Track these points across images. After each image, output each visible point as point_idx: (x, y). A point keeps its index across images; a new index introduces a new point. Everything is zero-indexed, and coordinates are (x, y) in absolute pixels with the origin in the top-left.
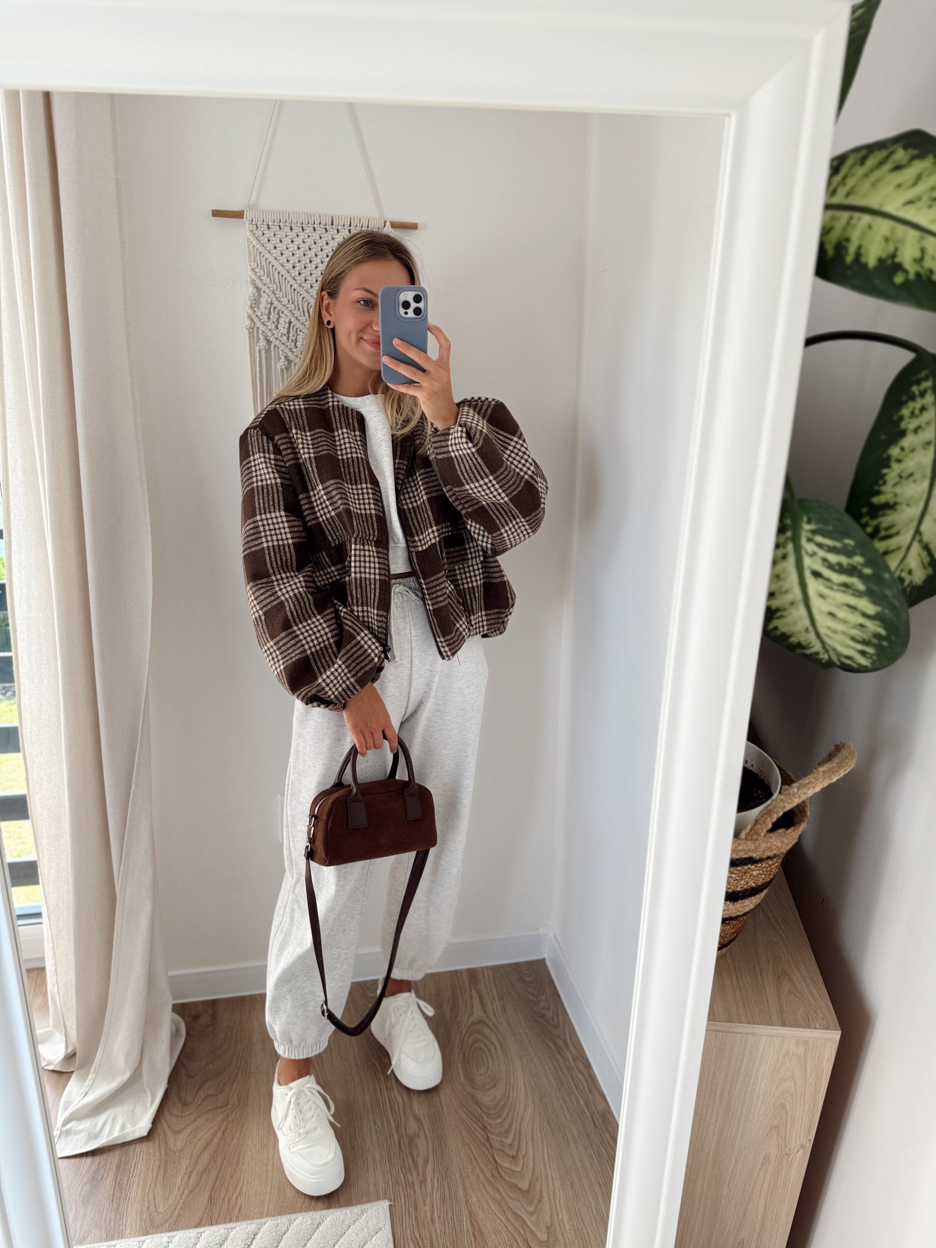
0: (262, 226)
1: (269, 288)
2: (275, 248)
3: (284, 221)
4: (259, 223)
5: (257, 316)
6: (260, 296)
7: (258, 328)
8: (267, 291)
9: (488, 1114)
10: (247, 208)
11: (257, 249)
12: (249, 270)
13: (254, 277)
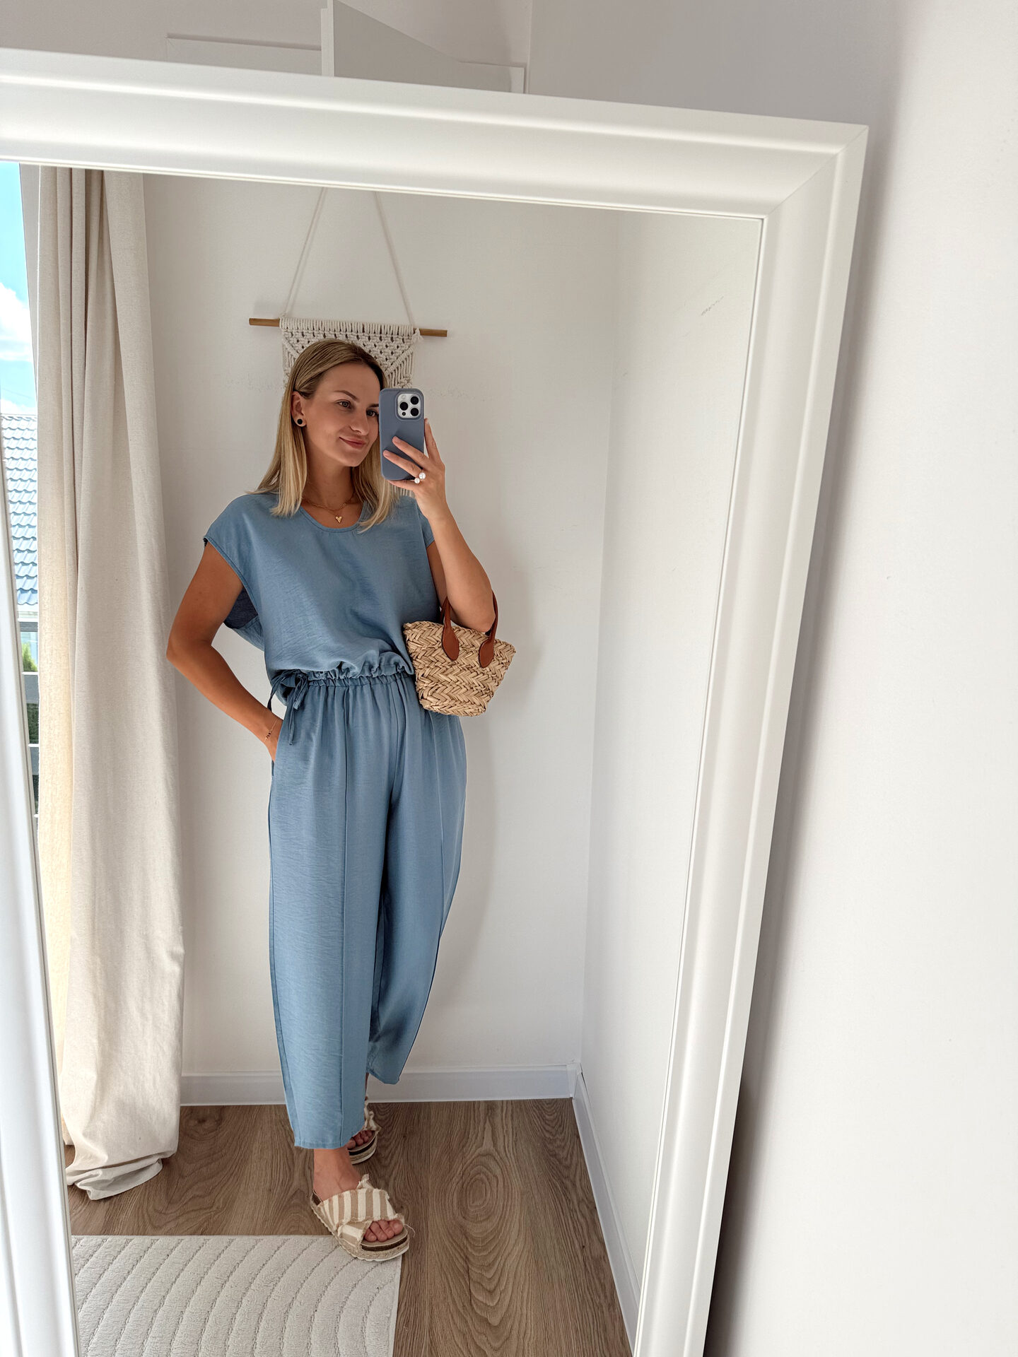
0: (297, 333)
3: (318, 329)
4: (294, 331)
9: (474, 1245)
10: (283, 317)
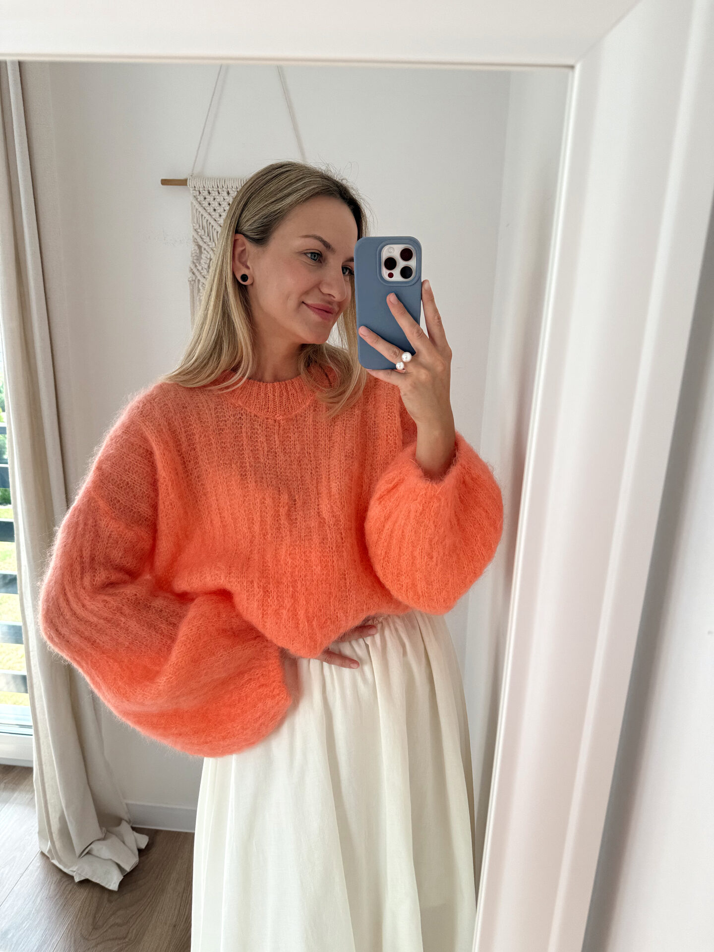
0: (204, 191)
1: (208, 245)
2: (215, 210)
3: (221, 186)
4: (201, 189)
5: (198, 270)
6: (201, 252)
7: (199, 280)
8: (207, 248)
10: (191, 177)
11: (200, 212)
12: (192, 229)
13: (196, 236)
